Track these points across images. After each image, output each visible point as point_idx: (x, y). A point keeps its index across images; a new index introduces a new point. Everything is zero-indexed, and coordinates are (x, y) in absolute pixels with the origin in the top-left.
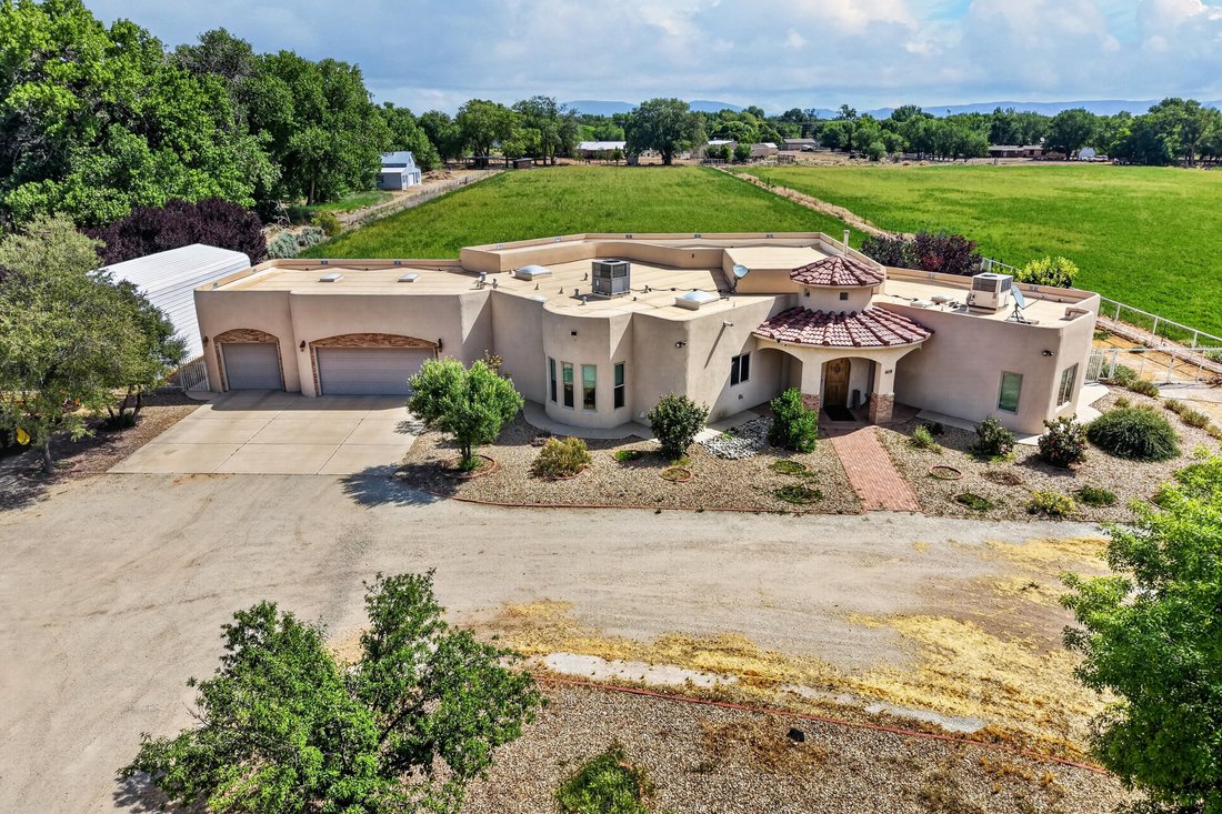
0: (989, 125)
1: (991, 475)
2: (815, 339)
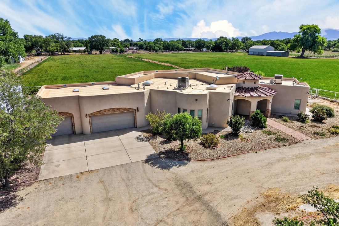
0: (181, 43)
1: (311, 126)
2: (256, 95)
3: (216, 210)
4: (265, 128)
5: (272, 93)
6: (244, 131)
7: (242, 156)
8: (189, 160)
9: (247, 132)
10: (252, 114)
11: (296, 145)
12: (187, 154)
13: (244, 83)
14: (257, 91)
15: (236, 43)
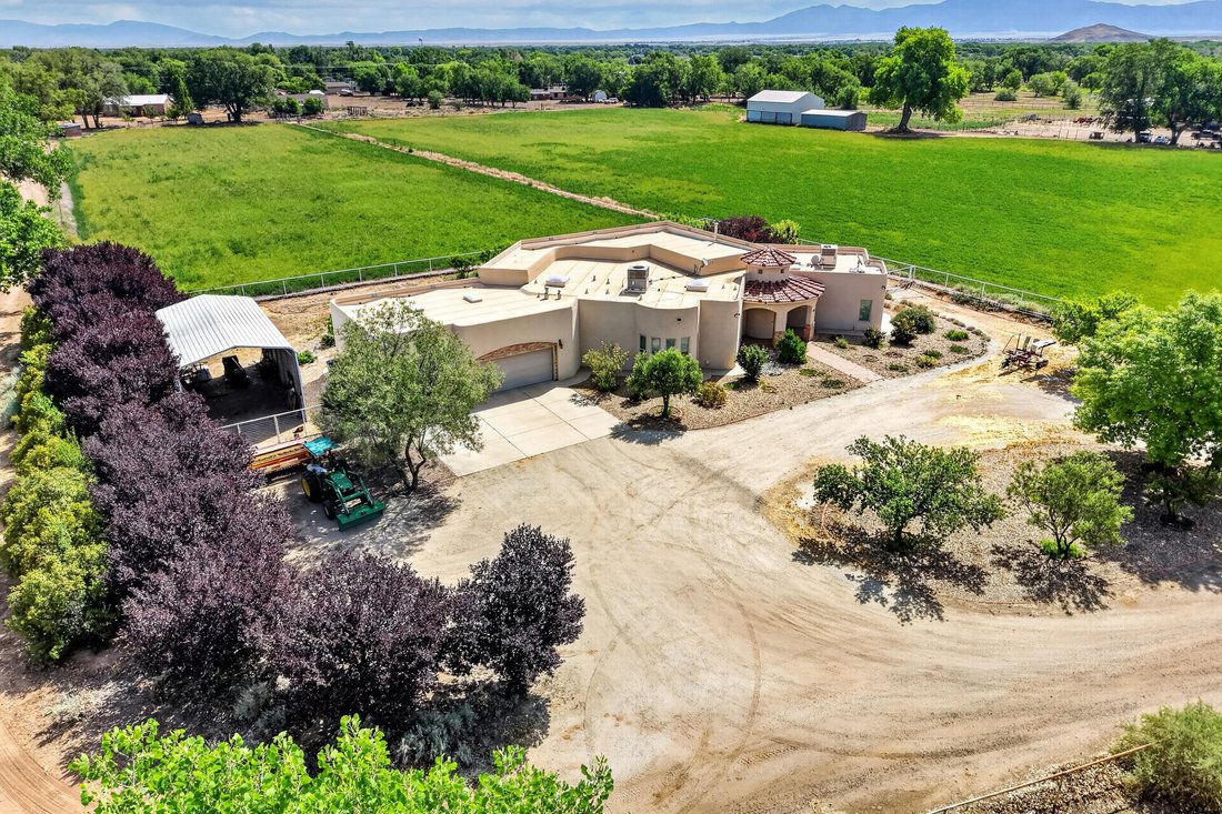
0: (517, 71)
1: (888, 354)
2: (785, 299)
3: (745, 484)
4: (803, 363)
5: (815, 291)
6: (767, 371)
7: (767, 417)
8: (684, 429)
9: (771, 375)
10: (778, 339)
11: (857, 392)
12: (678, 420)
13: (760, 272)
14: (787, 290)
15: (704, 73)
